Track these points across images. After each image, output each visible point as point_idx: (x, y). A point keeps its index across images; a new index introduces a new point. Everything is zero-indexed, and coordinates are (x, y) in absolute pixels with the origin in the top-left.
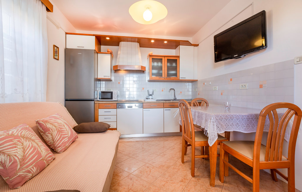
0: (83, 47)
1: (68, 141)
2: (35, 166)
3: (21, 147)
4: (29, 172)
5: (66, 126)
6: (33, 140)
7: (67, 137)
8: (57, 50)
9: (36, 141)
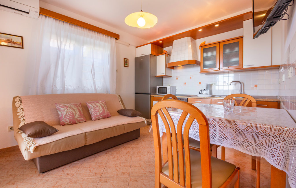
0: (144, 54)
1: (99, 115)
2: (69, 120)
3: (66, 111)
4: (66, 121)
5: (100, 107)
6: (74, 110)
7: (98, 113)
8: (127, 61)
9: (76, 111)
